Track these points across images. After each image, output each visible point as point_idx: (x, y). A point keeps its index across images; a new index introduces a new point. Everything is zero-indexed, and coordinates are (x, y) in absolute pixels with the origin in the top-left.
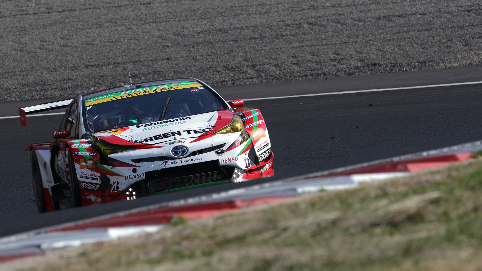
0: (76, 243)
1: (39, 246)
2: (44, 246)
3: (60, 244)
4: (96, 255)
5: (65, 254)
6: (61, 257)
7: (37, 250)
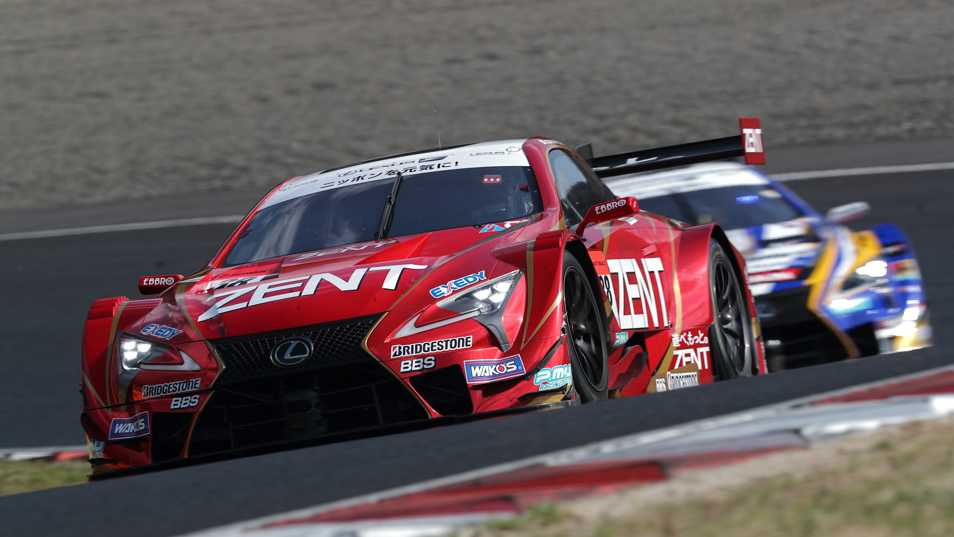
0: (870, 425)
1: (797, 432)
2: (808, 431)
3: (839, 427)
4: (908, 447)
5: (848, 446)
6: (841, 452)
7: (792, 439)
